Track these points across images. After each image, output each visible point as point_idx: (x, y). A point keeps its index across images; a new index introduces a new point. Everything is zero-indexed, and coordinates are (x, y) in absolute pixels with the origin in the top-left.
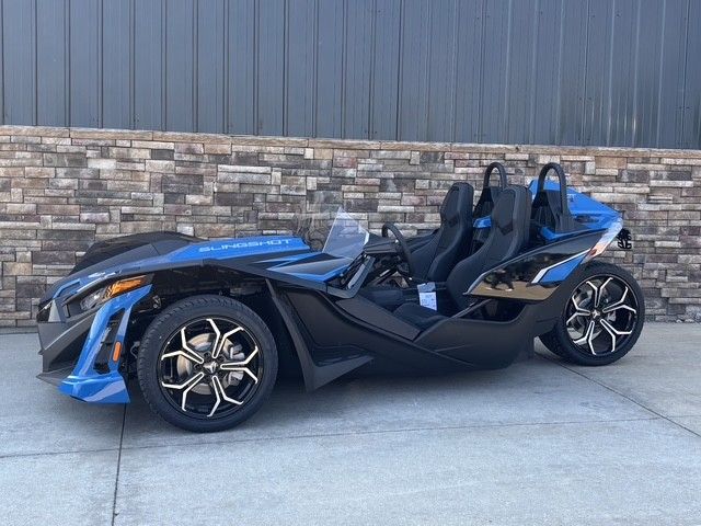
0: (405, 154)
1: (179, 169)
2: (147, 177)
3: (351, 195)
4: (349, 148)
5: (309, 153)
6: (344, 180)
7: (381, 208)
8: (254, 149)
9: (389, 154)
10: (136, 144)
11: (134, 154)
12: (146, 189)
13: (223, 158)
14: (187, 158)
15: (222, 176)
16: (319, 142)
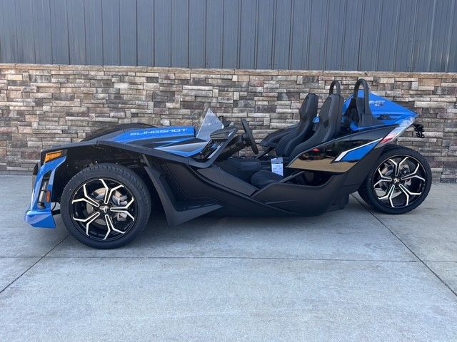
0: (294, 78)
1: (161, 88)
2: (144, 92)
3: (260, 103)
4: (259, 75)
5: (235, 78)
6: (256, 94)
7: (278, 110)
8: (203, 76)
9: (284, 78)
10: (138, 74)
11: (138, 80)
12: (144, 99)
13: (186, 82)
14: (165, 82)
15: (185, 92)
16: (241, 71)
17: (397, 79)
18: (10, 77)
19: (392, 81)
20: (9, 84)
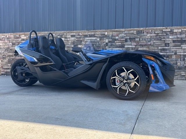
0: (132, 32)
1: (76, 39)
2: (70, 41)
3: (117, 44)
4: (116, 31)
5: (106, 33)
6: (115, 40)
7: (126, 47)
8: (93, 33)
9: (128, 32)
10: (68, 34)
11: (68, 36)
12: (70, 44)
13: (86, 36)
14: (78, 37)
15: (85, 40)
16: (109, 30)
17: (183, 30)
18: (22, 38)
19: (180, 31)
20: (22, 41)
